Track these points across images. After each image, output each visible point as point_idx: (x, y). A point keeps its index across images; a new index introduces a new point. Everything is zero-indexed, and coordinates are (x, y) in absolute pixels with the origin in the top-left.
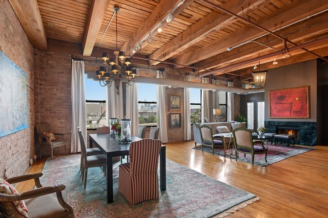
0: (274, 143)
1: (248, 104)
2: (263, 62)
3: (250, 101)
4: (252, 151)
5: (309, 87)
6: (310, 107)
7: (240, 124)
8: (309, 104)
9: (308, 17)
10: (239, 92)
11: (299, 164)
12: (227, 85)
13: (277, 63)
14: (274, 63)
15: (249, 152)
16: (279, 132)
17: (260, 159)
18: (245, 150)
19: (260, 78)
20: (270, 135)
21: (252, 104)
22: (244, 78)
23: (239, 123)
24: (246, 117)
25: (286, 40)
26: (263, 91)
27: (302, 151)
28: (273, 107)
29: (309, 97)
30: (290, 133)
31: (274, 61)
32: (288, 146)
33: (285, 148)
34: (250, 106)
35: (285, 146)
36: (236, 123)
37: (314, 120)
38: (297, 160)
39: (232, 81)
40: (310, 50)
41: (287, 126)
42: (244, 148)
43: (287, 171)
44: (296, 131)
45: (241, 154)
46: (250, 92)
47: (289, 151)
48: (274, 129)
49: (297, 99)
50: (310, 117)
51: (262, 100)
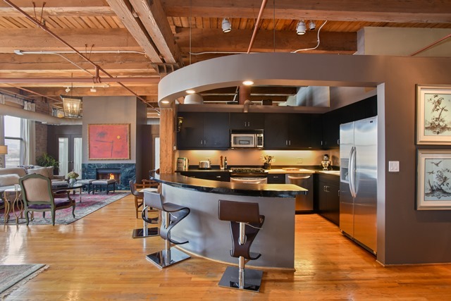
0: (91, 192)
1: (61, 140)
2: (76, 85)
3: (63, 136)
4: (52, 206)
5: (130, 125)
6: (130, 147)
7: (43, 170)
8: (130, 144)
9: (118, 52)
10: (45, 120)
11: (112, 212)
12: (23, 107)
13: (95, 91)
14: (92, 90)
15: (48, 208)
16: (100, 177)
17: (67, 215)
18: (41, 206)
19: (72, 106)
20: (87, 181)
21: (66, 140)
22: (54, 101)
23: (42, 168)
24: (57, 159)
25: (99, 68)
26: (81, 124)
27: (119, 197)
28: (92, 146)
29: (130, 136)
30: (112, 177)
31: (91, 88)
32: (107, 193)
33: (102, 196)
34: (63, 143)
35: (104, 194)
36: (37, 168)
37: (133, 161)
38: (112, 207)
39: (33, 102)
40: (126, 85)
41: (108, 169)
42: (39, 204)
43: (97, 222)
44: (117, 175)
45: (38, 215)
46: (63, 123)
47: (106, 199)
48: (94, 173)
49: (118, 137)
50: (130, 158)
51: (79, 136)
